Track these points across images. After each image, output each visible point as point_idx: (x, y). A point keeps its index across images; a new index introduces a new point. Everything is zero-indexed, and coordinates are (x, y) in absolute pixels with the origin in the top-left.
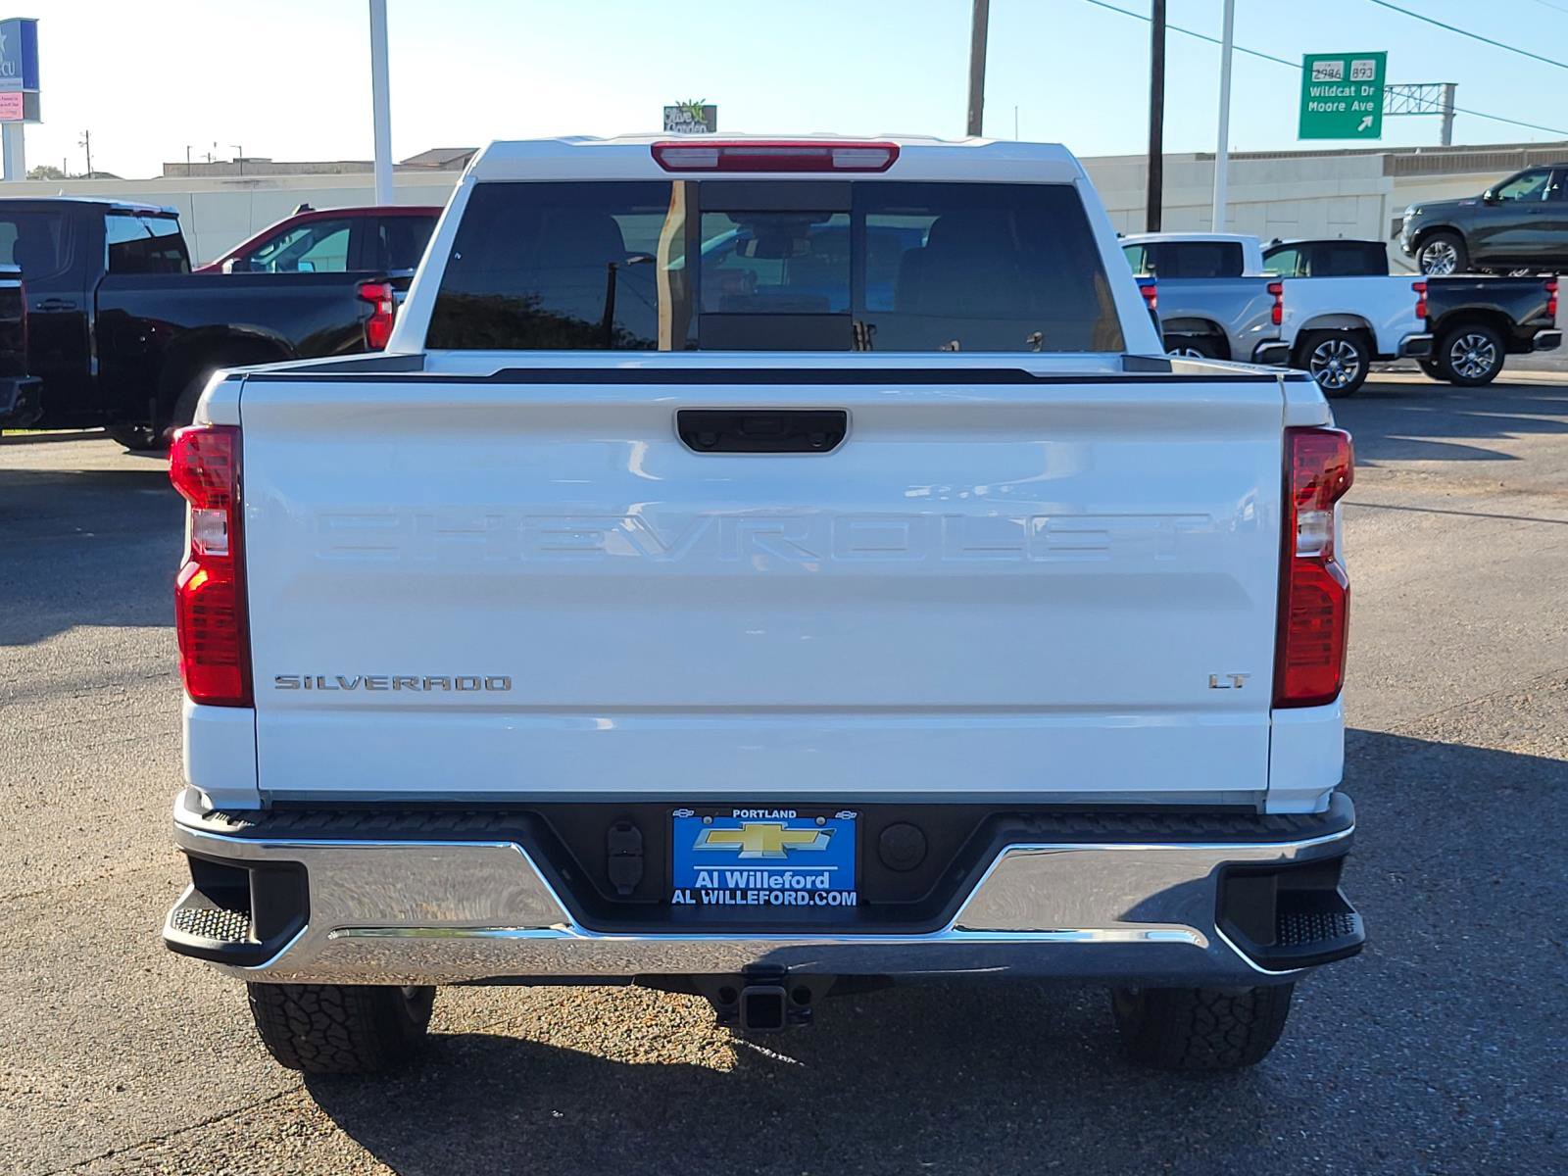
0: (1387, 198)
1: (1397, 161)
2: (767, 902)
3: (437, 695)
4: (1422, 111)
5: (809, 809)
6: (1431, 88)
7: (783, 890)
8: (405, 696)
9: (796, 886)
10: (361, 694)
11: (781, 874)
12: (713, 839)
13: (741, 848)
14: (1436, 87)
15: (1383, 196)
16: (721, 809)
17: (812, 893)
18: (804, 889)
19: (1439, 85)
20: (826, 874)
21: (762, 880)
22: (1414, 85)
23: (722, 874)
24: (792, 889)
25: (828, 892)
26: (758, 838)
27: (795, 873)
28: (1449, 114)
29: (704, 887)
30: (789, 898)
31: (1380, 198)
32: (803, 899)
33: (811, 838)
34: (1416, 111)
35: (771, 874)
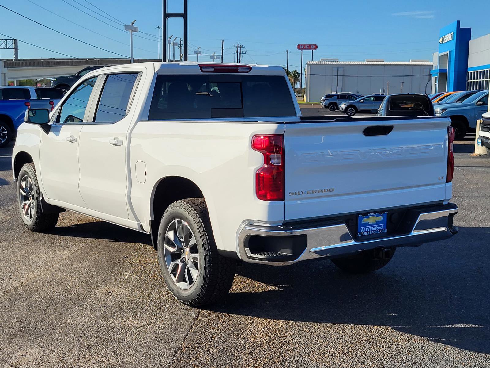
0: (6, 75)
1: (8, 63)
2: (373, 233)
3: (321, 194)
4: (7, 48)
5: (380, 212)
6: (10, 40)
7: (375, 230)
8: (315, 195)
9: (377, 229)
10: (307, 195)
11: (375, 227)
12: (365, 221)
13: (369, 222)
14: (12, 41)
15: (5, 74)
16: (366, 214)
17: (380, 230)
18: (379, 230)
19: (12, 40)
20: (382, 226)
21: (372, 229)
22: (4, 40)
23: (365, 228)
24: (377, 230)
25: (382, 229)
26: (372, 219)
27: (377, 226)
28: (16, 49)
29: (362, 232)
30: (376, 232)
31: (4, 74)
32: (378, 232)
33: (380, 219)
34: (6, 47)
35: (374, 227)
